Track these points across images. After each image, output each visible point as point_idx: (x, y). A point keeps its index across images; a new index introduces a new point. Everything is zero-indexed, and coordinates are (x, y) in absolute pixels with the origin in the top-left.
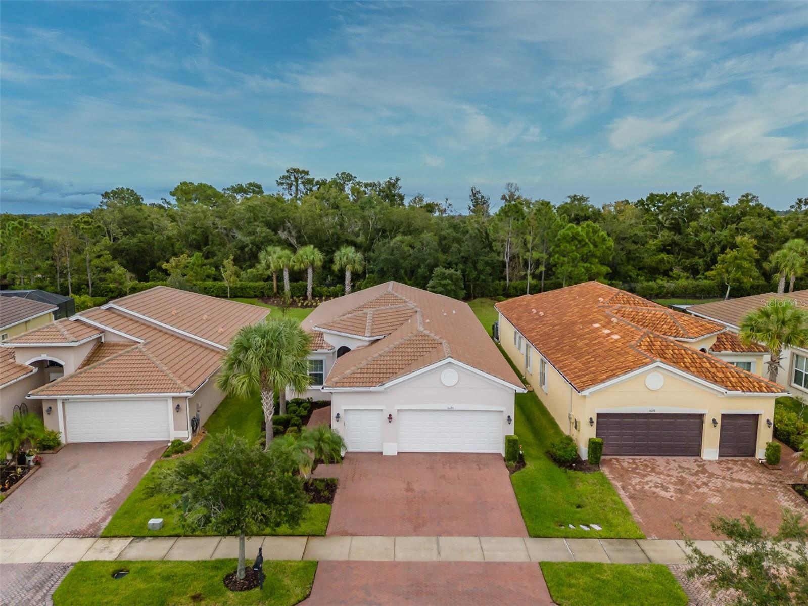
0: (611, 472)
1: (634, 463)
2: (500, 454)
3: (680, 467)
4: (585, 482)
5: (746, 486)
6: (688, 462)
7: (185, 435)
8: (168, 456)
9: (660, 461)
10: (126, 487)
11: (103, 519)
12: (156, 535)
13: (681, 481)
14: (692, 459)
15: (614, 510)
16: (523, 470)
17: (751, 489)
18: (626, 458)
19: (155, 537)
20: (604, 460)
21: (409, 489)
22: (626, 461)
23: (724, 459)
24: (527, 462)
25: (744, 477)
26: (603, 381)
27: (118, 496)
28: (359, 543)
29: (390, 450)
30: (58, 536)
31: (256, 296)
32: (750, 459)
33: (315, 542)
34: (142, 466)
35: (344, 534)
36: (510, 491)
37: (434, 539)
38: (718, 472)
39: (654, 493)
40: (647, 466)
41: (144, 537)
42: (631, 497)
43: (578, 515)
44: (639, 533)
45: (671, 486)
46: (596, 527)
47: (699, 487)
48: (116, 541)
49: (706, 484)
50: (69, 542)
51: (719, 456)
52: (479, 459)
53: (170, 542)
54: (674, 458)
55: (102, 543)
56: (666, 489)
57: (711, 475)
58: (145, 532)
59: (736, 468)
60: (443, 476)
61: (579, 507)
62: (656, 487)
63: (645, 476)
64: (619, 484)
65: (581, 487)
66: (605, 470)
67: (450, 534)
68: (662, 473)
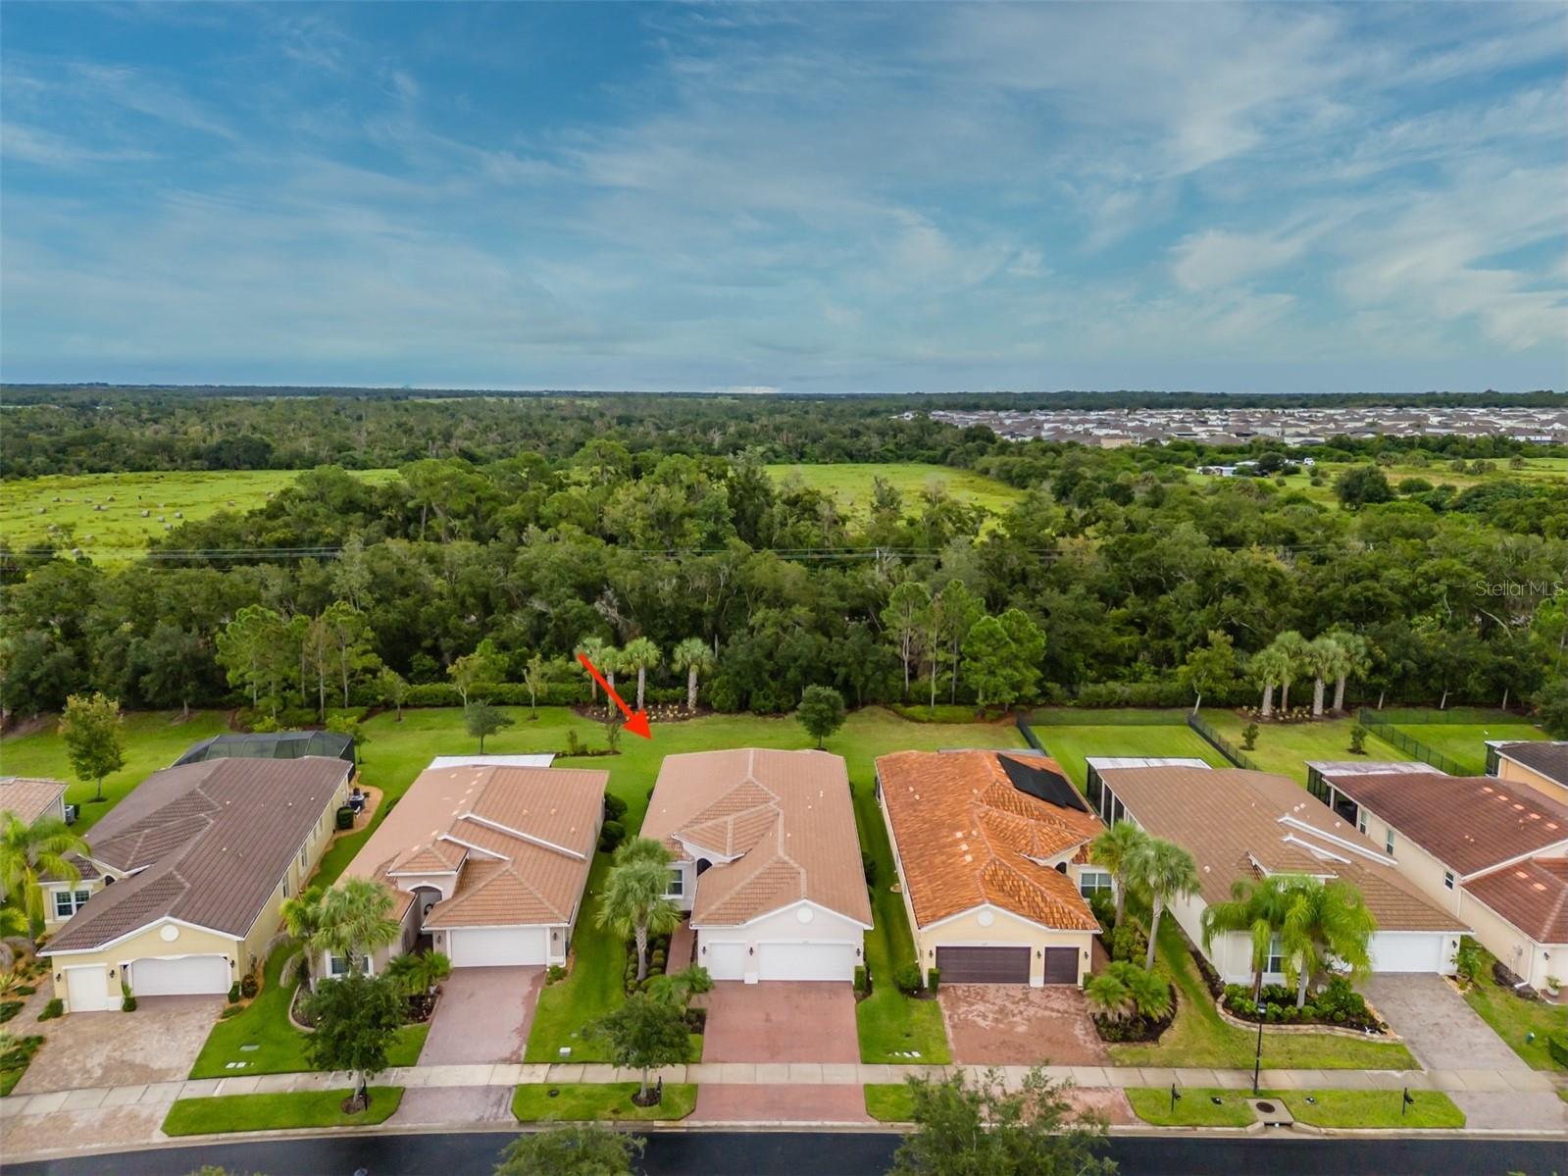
0: (945, 1002)
1: (969, 991)
2: (850, 982)
3: (1007, 995)
4: (920, 1010)
5: (1054, 1015)
6: (1015, 989)
7: (561, 961)
8: (550, 984)
9: (992, 986)
10: (526, 1016)
11: (520, 1047)
12: (568, 1061)
13: (1002, 1010)
14: (1021, 985)
15: (935, 1039)
16: (869, 998)
17: (1057, 1018)
18: (962, 985)
19: (568, 1063)
20: (943, 988)
21: (768, 1020)
22: (962, 987)
23: (1048, 985)
24: (874, 990)
25: (1056, 1005)
26: (941, 918)
27: (522, 1025)
28: (728, 1068)
29: (751, 979)
30: (490, 1063)
31: (567, 704)
32: (1072, 985)
33: (693, 1068)
34: (531, 994)
35: (716, 1061)
36: (853, 1021)
37: (786, 1066)
38: (1037, 1000)
39: (974, 1022)
40: (978, 994)
41: (558, 1064)
42: (954, 1027)
43: (904, 1044)
44: (948, 1059)
45: (991, 1016)
46: (916, 1054)
47: (1014, 1016)
48: (537, 1066)
49: (1021, 1013)
50: (502, 1068)
51: (1045, 982)
52: (831, 987)
53: (581, 1068)
54: (1006, 985)
55: (527, 1068)
56: (985, 1017)
57: (1031, 1003)
58: (559, 1060)
59: (1054, 995)
60: (797, 1007)
61: (908, 1035)
62: (978, 1016)
63: (973, 1004)
64: (946, 1013)
65: (916, 1015)
66: (940, 998)
67: (799, 1061)
68: (988, 1002)
